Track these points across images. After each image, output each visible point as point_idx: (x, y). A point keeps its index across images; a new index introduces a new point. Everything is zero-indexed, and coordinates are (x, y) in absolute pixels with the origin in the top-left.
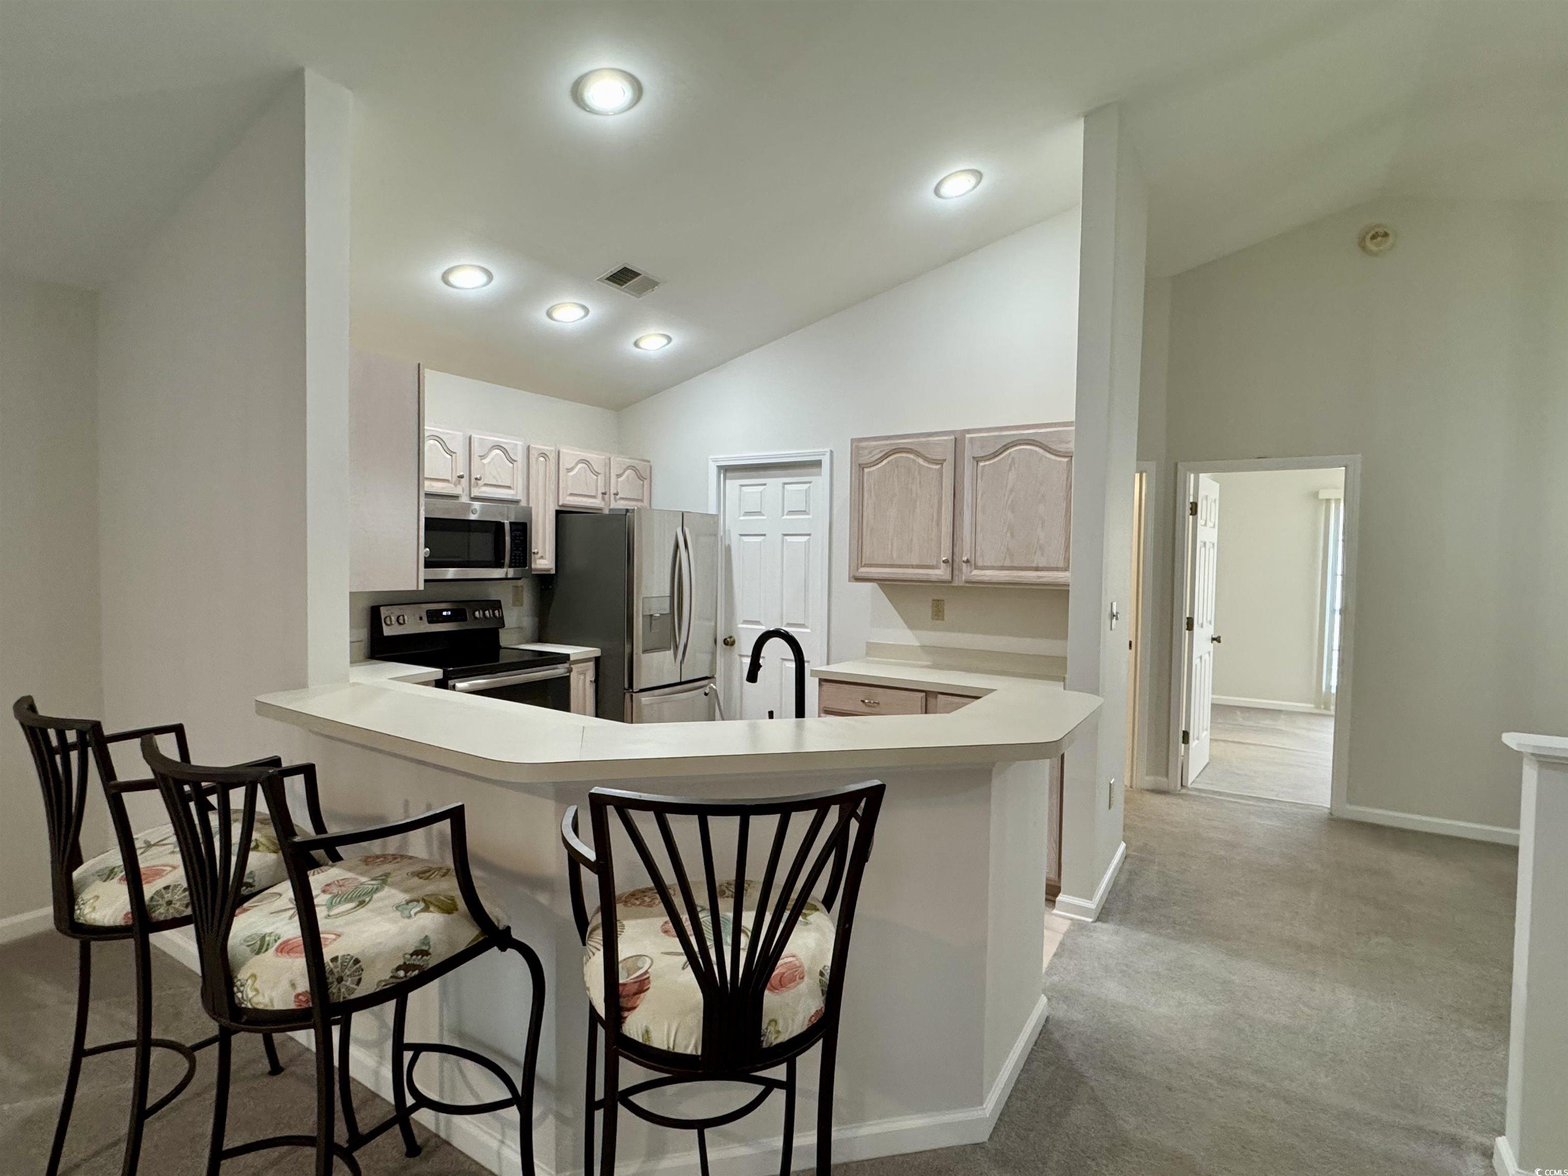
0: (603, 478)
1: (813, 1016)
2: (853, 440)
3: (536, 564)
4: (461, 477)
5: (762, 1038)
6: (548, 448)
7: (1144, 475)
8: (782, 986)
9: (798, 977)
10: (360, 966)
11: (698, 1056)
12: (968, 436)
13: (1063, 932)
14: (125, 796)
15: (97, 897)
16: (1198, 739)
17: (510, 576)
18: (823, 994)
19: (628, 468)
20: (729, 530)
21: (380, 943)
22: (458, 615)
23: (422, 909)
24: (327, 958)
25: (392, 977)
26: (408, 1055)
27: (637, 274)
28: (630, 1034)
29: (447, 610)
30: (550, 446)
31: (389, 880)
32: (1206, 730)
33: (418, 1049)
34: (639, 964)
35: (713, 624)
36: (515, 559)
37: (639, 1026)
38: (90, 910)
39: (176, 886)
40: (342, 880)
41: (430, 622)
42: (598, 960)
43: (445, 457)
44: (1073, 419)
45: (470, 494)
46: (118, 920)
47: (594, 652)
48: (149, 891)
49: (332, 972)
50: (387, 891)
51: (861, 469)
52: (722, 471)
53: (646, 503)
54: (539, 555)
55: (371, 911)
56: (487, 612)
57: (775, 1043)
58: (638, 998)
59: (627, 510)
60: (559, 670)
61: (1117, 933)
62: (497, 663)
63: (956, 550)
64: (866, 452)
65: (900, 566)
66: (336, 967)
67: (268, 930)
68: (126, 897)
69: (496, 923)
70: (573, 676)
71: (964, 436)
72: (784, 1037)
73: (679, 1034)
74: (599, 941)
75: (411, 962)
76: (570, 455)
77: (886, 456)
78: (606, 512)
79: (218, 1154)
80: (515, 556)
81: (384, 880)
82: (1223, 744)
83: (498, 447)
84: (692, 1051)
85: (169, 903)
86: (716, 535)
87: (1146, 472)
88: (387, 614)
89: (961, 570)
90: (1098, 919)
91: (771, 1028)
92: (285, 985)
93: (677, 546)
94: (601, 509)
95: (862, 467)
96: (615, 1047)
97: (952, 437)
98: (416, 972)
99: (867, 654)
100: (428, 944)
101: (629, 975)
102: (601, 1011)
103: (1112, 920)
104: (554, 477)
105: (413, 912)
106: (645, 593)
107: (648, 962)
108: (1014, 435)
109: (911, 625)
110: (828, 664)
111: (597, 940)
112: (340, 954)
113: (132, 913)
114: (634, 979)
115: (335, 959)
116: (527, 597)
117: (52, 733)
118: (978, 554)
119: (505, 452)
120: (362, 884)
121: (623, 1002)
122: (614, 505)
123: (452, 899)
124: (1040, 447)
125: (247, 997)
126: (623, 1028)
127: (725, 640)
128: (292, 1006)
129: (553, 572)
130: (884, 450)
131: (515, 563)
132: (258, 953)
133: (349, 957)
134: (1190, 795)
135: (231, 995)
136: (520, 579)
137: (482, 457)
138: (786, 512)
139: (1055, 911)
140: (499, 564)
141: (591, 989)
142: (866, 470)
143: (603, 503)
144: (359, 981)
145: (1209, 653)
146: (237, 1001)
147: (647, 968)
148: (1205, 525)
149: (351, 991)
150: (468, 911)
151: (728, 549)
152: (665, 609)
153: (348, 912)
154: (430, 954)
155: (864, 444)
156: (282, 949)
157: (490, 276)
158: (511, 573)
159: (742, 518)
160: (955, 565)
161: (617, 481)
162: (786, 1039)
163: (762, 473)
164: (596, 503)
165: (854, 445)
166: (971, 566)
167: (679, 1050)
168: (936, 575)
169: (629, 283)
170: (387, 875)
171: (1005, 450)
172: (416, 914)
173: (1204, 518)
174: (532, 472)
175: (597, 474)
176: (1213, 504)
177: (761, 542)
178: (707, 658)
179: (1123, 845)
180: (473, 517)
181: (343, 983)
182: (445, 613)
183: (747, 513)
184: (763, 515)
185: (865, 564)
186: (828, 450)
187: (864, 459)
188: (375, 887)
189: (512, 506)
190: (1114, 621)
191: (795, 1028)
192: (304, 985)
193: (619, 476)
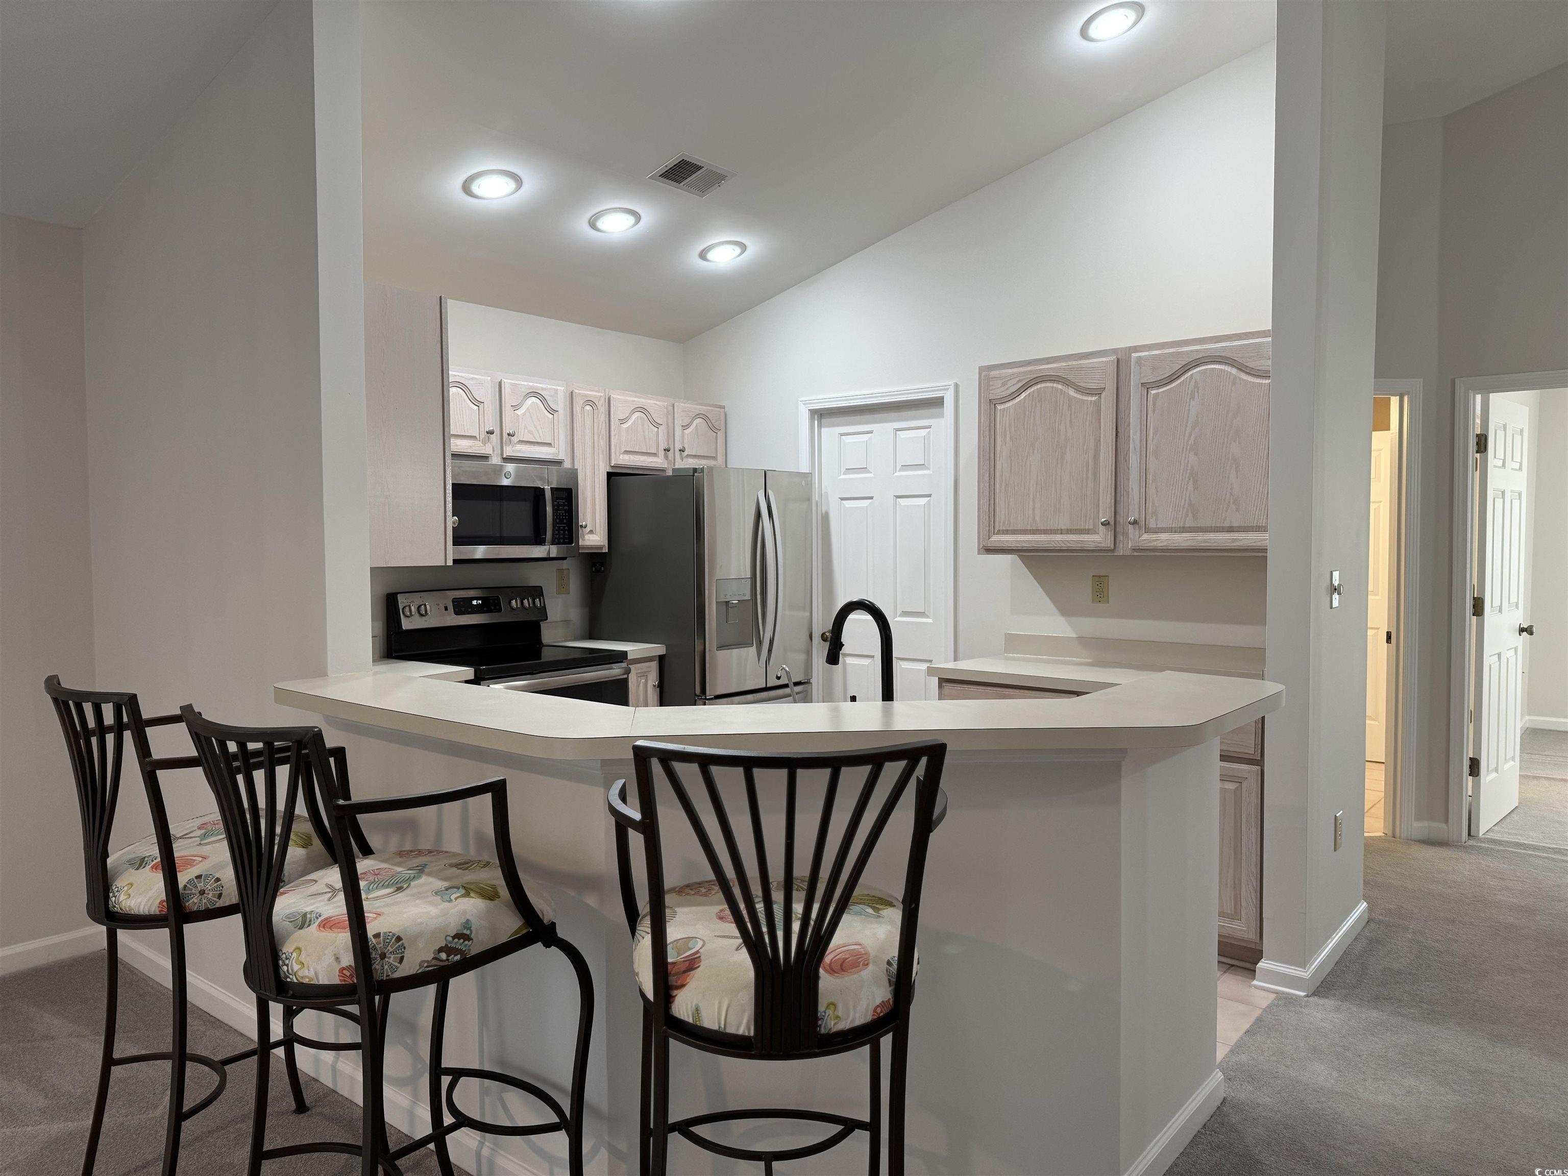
0: (665, 431)
1: (878, 1006)
2: (981, 369)
3: (583, 540)
4: (491, 433)
5: (820, 1022)
6: (592, 394)
7: (1406, 398)
8: (843, 970)
9: (861, 963)
10: (403, 944)
11: (751, 1037)
12: (1135, 355)
13: (1264, 1007)
14: (160, 773)
15: (132, 884)
16: (1496, 770)
17: (553, 555)
18: (890, 985)
19: (698, 416)
20: (826, 493)
21: (421, 923)
22: (490, 604)
23: (462, 895)
24: (370, 934)
25: (434, 958)
26: (446, 1080)
27: (699, 168)
28: (680, 1014)
29: (477, 599)
30: (598, 391)
31: (426, 870)
32: (1513, 759)
33: (458, 1074)
34: (690, 945)
35: (807, 614)
36: (559, 534)
37: (689, 1006)
38: (125, 897)
39: (207, 876)
40: (377, 869)
41: (457, 613)
42: (645, 942)
43: (471, 409)
44: (1269, 327)
45: (502, 454)
46: (153, 909)
47: (658, 649)
48: (183, 879)
49: (375, 949)
50: (424, 879)
51: (993, 406)
52: (816, 416)
53: (720, 459)
54: (588, 529)
55: (412, 895)
56: (526, 602)
57: (834, 1030)
58: (688, 976)
59: (695, 470)
60: (614, 671)
61: (1337, 1009)
62: (540, 661)
63: (1121, 509)
64: (1000, 383)
65: (1045, 532)
66: (379, 943)
67: (308, 909)
68: (161, 884)
69: (541, 916)
70: (632, 678)
71: (1130, 357)
72: (844, 1025)
73: (730, 1012)
74: (648, 925)
75: (453, 945)
76: (624, 401)
77: (1024, 388)
78: (670, 473)
79: (259, 1155)
80: (559, 530)
81: (421, 870)
82: (1546, 783)
83: (535, 394)
84: (744, 1032)
85: (202, 892)
86: (809, 500)
87: (1408, 393)
88: (406, 603)
89: (1126, 534)
90: (1315, 994)
91: (830, 1012)
92: (329, 959)
93: (758, 515)
94: (663, 470)
95: (993, 403)
96: (665, 1027)
97: (1114, 358)
98: (458, 957)
99: (1007, 650)
100: (470, 928)
101: (679, 955)
102: (650, 995)
103: (1334, 995)
104: (604, 431)
105: (453, 897)
106: (719, 575)
107: (700, 943)
108: (1197, 351)
109: (1065, 611)
110: (955, 660)
111: (645, 927)
112: (382, 931)
113: (167, 901)
114: (683, 958)
115: (377, 936)
116: (575, 583)
117: (88, 708)
118: (1150, 511)
119: (543, 399)
120: (399, 873)
121: (672, 980)
122: (680, 464)
123: (494, 887)
124: (1233, 366)
125: (292, 970)
126: (673, 1007)
127: (823, 634)
128: (336, 980)
129: (606, 550)
130: (1023, 379)
131: (559, 539)
132: (301, 928)
133: (391, 934)
134: (1481, 848)
135: (277, 968)
136: (564, 559)
137: (516, 407)
138: (898, 467)
139: (1255, 982)
140: (538, 539)
141: (640, 975)
142: (999, 407)
143: (666, 462)
144: (402, 959)
145: (1516, 649)
146: (282, 975)
147: (698, 949)
148: (1504, 465)
149: (394, 969)
150: (511, 899)
151: (826, 518)
152: (744, 595)
153: (387, 895)
154: (472, 939)
155: (993, 373)
156: (324, 925)
157: (518, 181)
158: (554, 551)
159: (842, 477)
160: (1120, 529)
161: (683, 433)
162: (848, 1027)
163: (868, 417)
164: (657, 462)
165: (984, 373)
166: (1140, 528)
167: (731, 1030)
168: (1093, 542)
169: (689, 179)
170: (425, 866)
171: (1185, 372)
172: (456, 899)
173: (1500, 455)
174: (577, 425)
175: (657, 425)
176: (1518, 438)
177: (867, 507)
178: (801, 657)
179: (1364, 905)
180: (506, 482)
181: (386, 959)
182: (474, 602)
183: (849, 470)
184: (869, 472)
185: (999, 530)
186: (952, 383)
187: (999, 392)
188: (412, 875)
189: (554, 468)
190: (1336, 596)
191: (857, 1015)
192: (348, 959)
193: (685, 427)
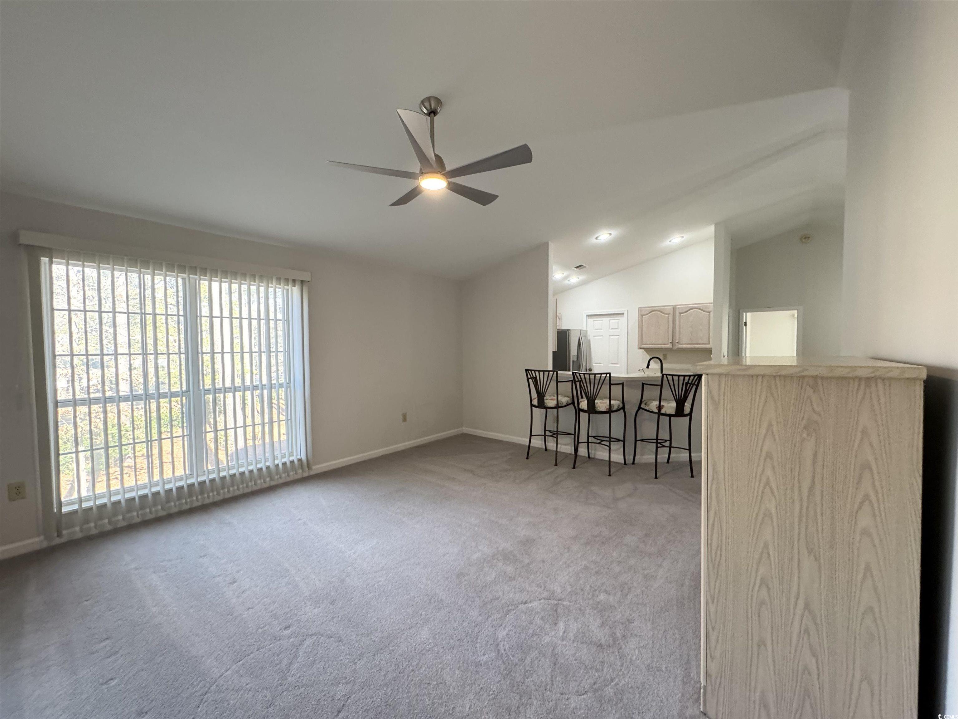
12: (677, 307)
20: (590, 335)
27: (583, 266)
51: (642, 316)
52: (588, 316)
63: (674, 340)
65: (652, 344)
77: (650, 312)
93: (579, 340)
97: (672, 307)
106: (572, 354)
108: (692, 306)
118: (681, 340)
124: (700, 310)
138: (610, 328)
148: (750, 329)
151: (589, 341)
152: (575, 359)
155: (642, 309)
159: (595, 331)
160: (674, 344)
163: (601, 317)
165: (639, 309)
166: (679, 344)
168: (666, 346)
171: (689, 311)
173: (749, 326)
177: (601, 338)
184: (602, 330)
185: (644, 344)
186: (627, 310)
187: (643, 313)
